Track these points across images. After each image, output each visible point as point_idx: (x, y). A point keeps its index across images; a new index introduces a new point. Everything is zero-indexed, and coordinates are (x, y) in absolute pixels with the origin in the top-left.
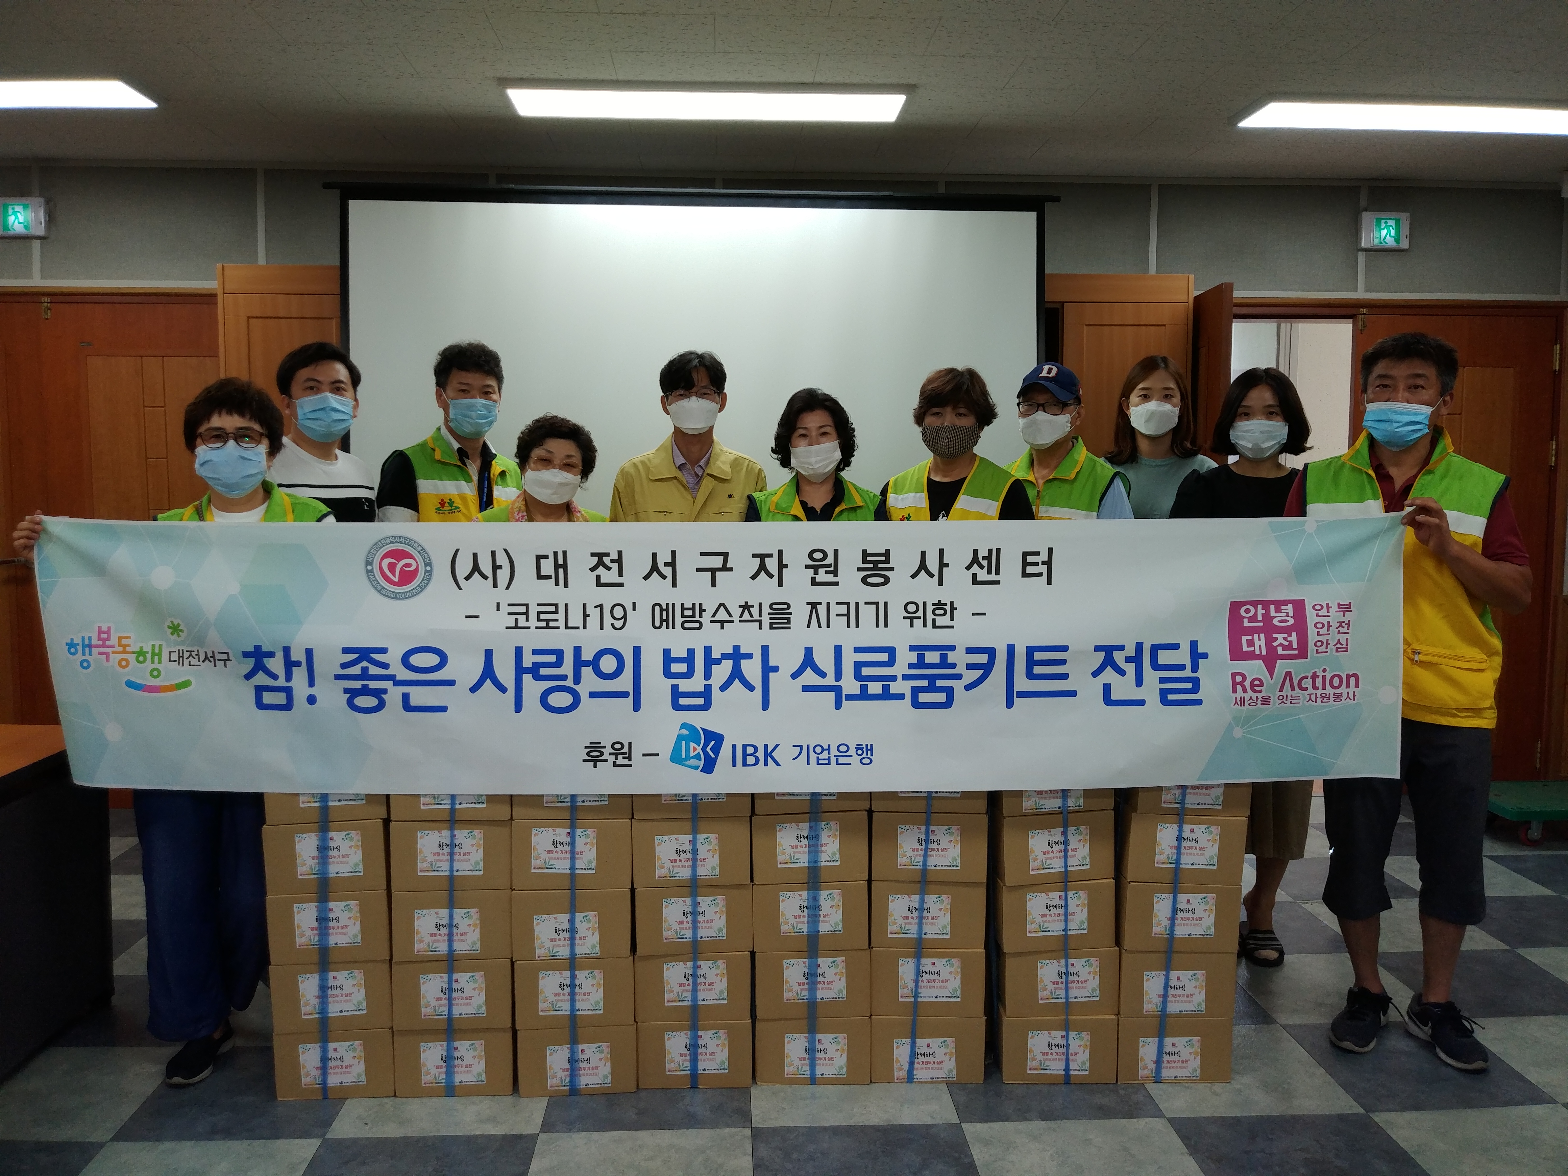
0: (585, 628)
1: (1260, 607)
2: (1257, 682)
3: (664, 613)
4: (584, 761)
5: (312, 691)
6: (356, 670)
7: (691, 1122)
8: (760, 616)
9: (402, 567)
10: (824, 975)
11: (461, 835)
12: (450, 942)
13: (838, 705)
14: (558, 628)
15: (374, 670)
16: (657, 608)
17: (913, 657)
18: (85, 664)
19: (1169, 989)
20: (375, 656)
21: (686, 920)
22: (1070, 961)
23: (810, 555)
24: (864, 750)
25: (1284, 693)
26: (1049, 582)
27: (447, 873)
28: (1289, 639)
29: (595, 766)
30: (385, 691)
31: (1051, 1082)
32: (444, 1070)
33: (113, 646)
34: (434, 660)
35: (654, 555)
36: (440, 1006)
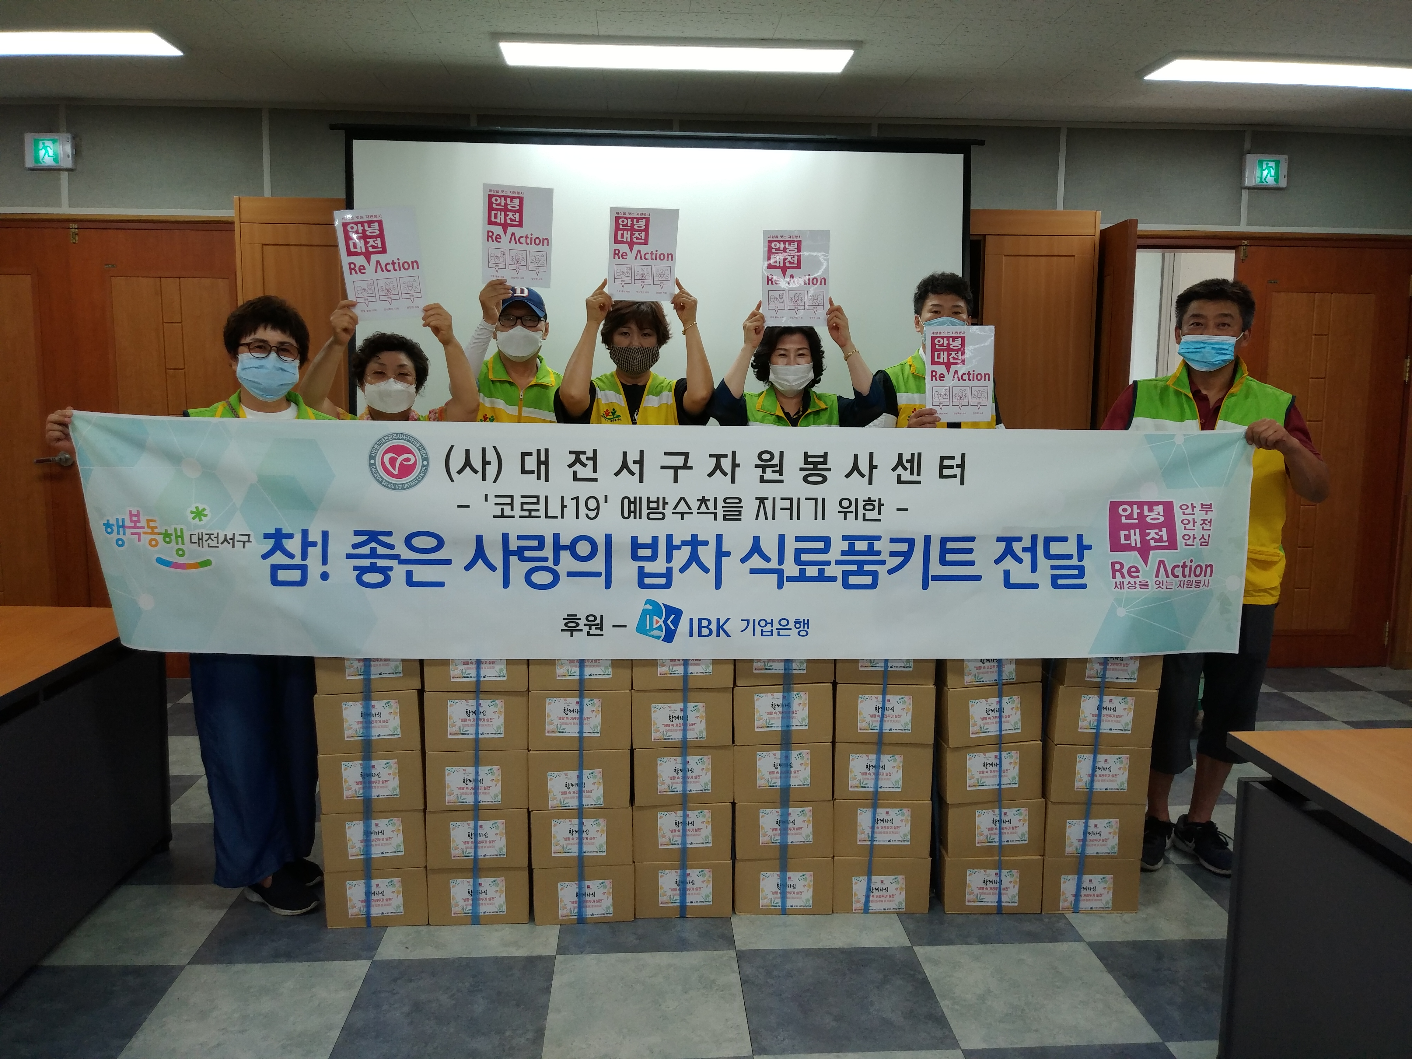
0: (563, 517)
1: (1135, 507)
2: (1133, 569)
3: (632, 505)
4: (562, 630)
5: (325, 568)
6: (366, 550)
7: (682, 945)
8: (716, 508)
9: (401, 461)
10: (794, 822)
11: (486, 704)
12: (476, 794)
13: (780, 586)
14: (539, 517)
15: (381, 550)
16: (626, 501)
17: (845, 546)
18: (120, 543)
19: (1088, 835)
20: (383, 538)
21: (677, 776)
22: (1003, 811)
23: (760, 456)
24: (802, 624)
25: (1159, 579)
26: (962, 483)
27: (474, 736)
28: (1160, 533)
29: (572, 635)
30: (391, 569)
31: (986, 912)
32: (471, 902)
33: (143, 528)
34: (433, 542)
35: (625, 454)
36: (467, 848)
